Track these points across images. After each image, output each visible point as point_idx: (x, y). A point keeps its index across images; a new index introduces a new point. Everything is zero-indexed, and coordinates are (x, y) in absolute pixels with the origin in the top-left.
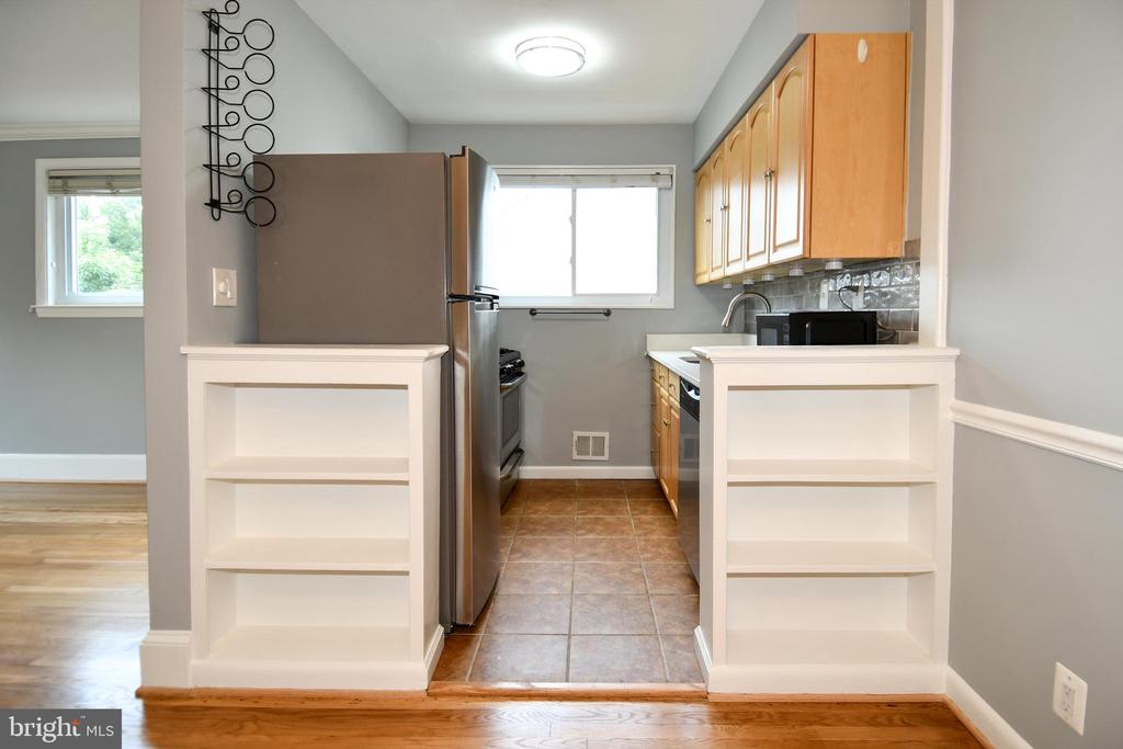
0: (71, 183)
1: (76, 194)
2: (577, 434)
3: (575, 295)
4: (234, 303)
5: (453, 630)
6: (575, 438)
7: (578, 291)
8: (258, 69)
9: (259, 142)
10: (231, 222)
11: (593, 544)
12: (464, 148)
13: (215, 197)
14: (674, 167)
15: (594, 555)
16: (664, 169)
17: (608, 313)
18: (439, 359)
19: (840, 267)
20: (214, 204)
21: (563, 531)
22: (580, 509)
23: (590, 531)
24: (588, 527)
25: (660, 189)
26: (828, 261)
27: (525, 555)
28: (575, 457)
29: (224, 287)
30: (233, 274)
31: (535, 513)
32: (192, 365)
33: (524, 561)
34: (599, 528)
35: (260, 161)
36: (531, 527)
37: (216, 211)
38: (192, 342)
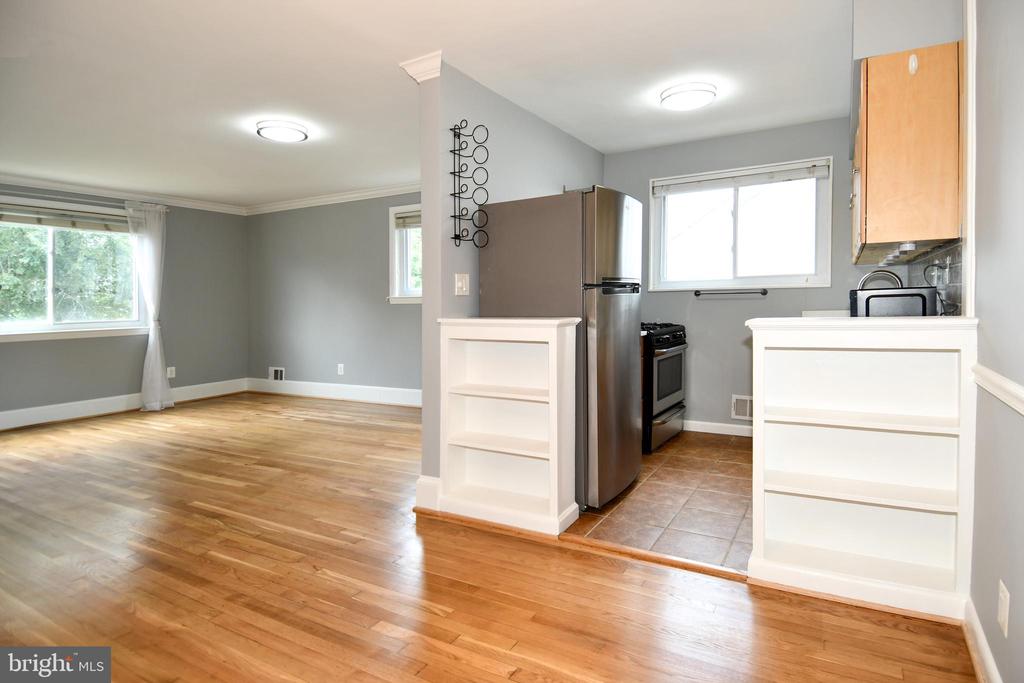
0: (407, 220)
1: (409, 227)
2: (735, 397)
3: (735, 278)
4: (467, 293)
5: (586, 510)
6: (734, 400)
7: (739, 275)
8: (480, 155)
9: (481, 198)
10: (466, 247)
11: (719, 480)
12: (594, 187)
13: (457, 233)
14: (831, 158)
15: (716, 487)
16: (820, 161)
17: (764, 292)
18: (575, 327)
19: (913, 248)
20: (457, 237)
21: (700, 469)
22: (724, 456)
23: (723, 472)
24: (723, 469)
25: (817, 179)
26: (900, 243)
27: (661, 479)
28: (734, 416)
29: (462, 284)
30: (467, 277)
31: (684, 454)
32: (444, 329)
33: (659, 482)
34: (733, 470)
35: (483, 209)
36: (676, 463)
37: (458, 241)
38: (442, 317)
